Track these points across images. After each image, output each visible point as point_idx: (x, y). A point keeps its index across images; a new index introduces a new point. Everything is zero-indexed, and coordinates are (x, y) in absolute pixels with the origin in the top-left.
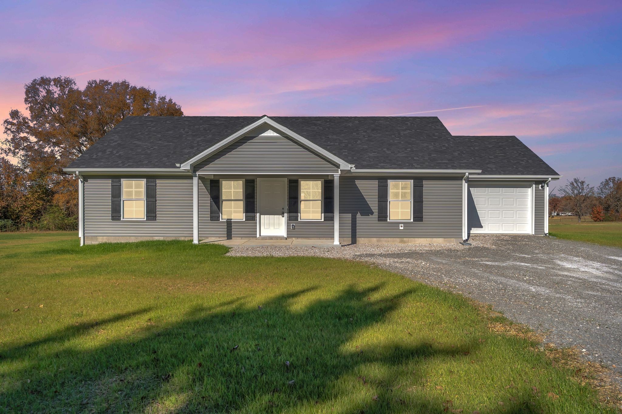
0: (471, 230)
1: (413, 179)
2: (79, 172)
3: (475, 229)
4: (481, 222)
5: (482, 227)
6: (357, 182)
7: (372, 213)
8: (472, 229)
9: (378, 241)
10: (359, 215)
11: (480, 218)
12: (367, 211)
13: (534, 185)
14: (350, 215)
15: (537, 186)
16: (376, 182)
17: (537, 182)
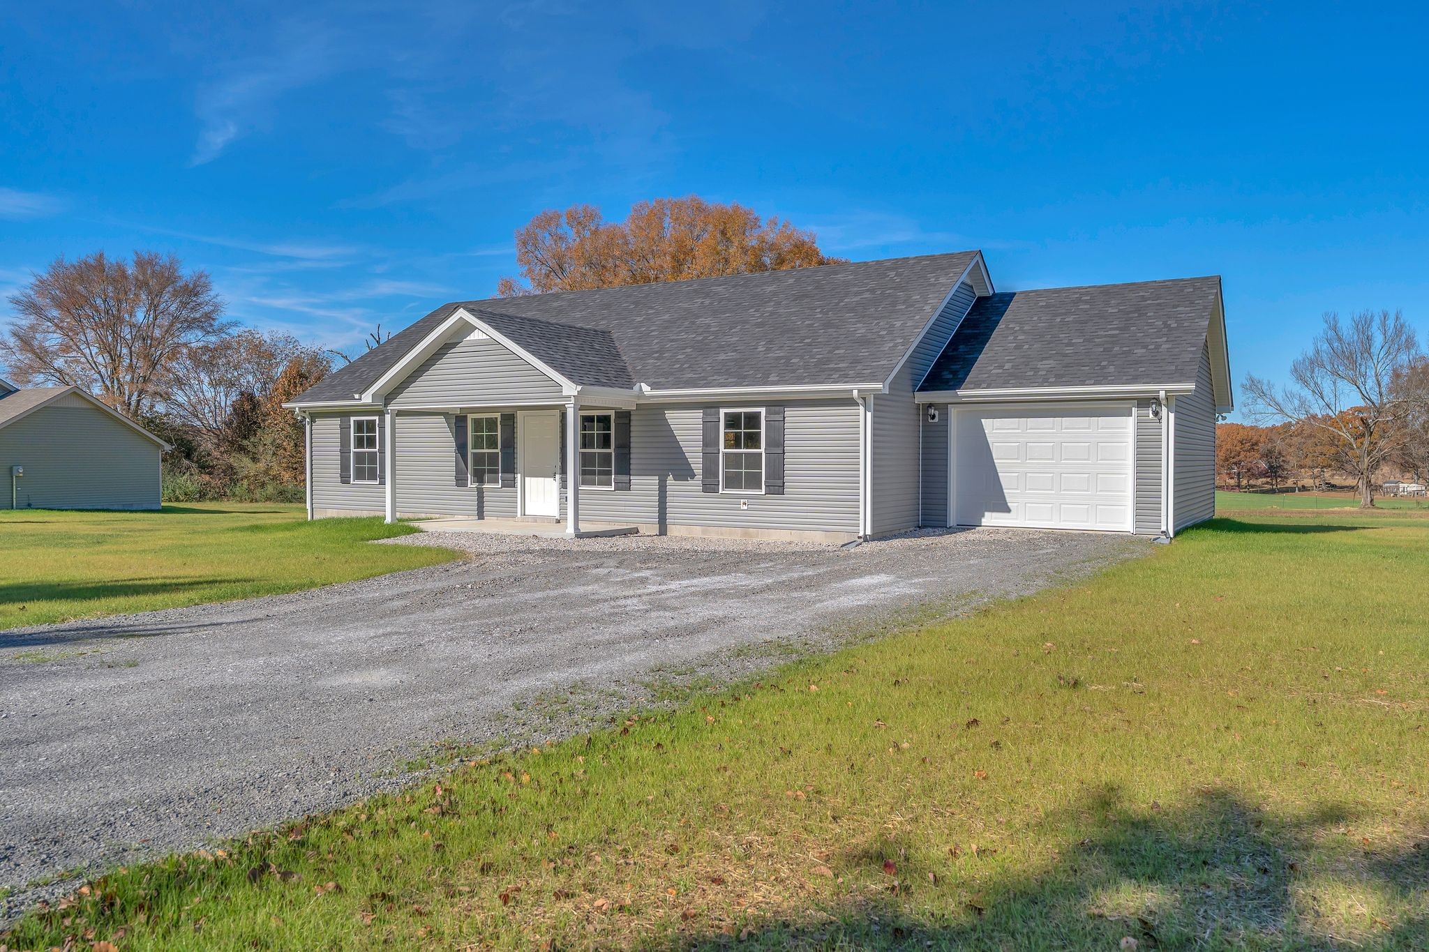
0: (983, 516)
1: (766, 406)
2: (300, 408)
3: (995, 514)
4: (1008, 500)
5: (1008, 510)
6: (669, 415)
7: (693, 476)
8: (986, 514)
9: (703, 532)
10: (670, 480)
11: (1005, 491)
12: (684, 472)
13: (1134, 410)
14: (655, 480)
15: (1143, 412)
16: (699, 414)
17: (1144, 402)
